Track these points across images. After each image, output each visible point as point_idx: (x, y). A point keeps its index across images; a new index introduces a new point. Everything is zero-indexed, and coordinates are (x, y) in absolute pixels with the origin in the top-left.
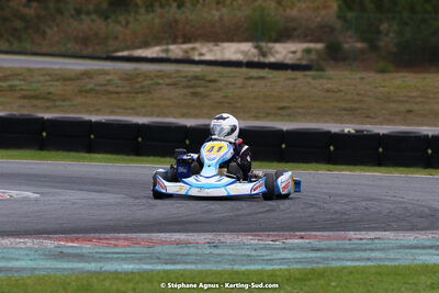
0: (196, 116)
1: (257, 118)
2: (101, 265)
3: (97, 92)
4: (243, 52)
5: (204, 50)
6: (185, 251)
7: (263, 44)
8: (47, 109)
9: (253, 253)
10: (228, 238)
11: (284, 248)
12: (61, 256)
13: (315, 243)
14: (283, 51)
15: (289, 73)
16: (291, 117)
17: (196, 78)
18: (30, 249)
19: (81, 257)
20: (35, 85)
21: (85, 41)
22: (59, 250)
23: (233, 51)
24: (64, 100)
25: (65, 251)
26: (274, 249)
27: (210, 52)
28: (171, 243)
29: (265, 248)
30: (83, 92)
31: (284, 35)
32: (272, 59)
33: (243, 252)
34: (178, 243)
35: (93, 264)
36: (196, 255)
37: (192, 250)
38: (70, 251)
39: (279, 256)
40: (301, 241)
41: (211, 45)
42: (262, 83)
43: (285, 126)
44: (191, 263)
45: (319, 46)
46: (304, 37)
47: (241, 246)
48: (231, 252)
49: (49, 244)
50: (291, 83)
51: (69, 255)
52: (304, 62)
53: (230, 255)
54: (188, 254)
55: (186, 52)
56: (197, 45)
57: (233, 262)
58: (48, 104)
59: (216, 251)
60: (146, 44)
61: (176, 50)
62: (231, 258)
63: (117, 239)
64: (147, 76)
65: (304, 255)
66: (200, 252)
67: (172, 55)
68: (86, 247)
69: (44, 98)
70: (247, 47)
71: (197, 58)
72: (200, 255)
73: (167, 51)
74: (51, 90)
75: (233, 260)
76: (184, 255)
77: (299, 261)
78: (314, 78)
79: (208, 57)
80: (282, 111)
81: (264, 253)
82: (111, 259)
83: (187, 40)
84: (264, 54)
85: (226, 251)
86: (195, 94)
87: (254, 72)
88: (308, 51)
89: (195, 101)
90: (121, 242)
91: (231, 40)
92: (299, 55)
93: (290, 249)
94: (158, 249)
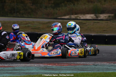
6: (86, 67)
9: (109, 67)
10: (99, 63)
12: (46, 69)
17: (80, 23)
18: (36, 67)
19: (53, 69)
20: (35, 25)
22: (46, 67)
25: (47, 67)
28: (81, 65)
30: (48, 27)
31: (103, 12)
33: (105, 67)
34: (84, 65)
36: (90, 68)
41: (83, 15)
42: (98, 24)
47: (104, 65)
48: (101, 67)
49: (42, 65)
51: (49, 68)
53: (101, 68)
54: (88, 68)
55: (76, 17)
56: (79, 15)
59: (96, 67)
60: (65, 15)
63: (64, 64)
66: (91, 67)
67: (72, 18)
68: (54, 66)
69: (38, 29)
71: (79, 18)
76: (86, 68)
79: (82, 18)
82: (63, 70)
83: (76, 14)
84: (97, 17)
85: (99, 67)
87: (96, 21)
88: (109, 16)
90: (65, 65)
94: (78, 66)
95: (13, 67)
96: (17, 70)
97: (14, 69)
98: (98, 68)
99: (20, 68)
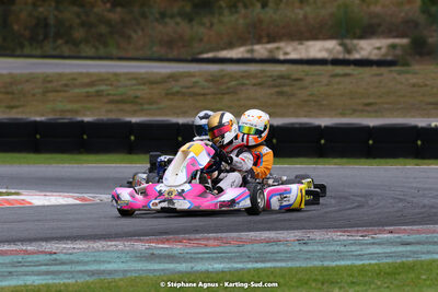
0: (282, 115)
1: (343, 115)
2: (192, 265)
3: (184, 94)
4: (328, 50)
5: (289, 49)
6: (276, 249)
7: (348, 41)
8: (134, 113)
9: (343, 249)
10: (317, 235)
11: (373, 244)
12: (152, 257)
13: (405, 237)
14: (367, 48)
15: (375, 70)
16: (378, 113)
17: (282, 77)
18: (122, 251)
19: (171, 258)
20: (122, 90)
21: (170, 44)
22: (150, 252)
23: (318, 49)
24: (151, 104)
25: (156, 252)
26: (364, 244)
27: (294, 51)
28: (261, 241)
29: (354, 243)
30: (169, 95)
31: (368, 31)
32: (357, 56)
33: (332, 248)
34: (268, 241)
35: (184, 265)
36: (287, 252)
37: (282, 248)
38: (161, 252)
39: (369, 251)
40: (389, 235)
41: (295, 44)
42: (347, 80)
43: (372, 122)
44: (281, 261)
45: (405, 41)
46: (389, 33)
47: (331, 242)
48: (321, 248)
49: (140, 246)
50: (376, 79)
51: (160, 256)
52: (389, 58)
53: (320, 251)
54: (278, 252)
55: (271, 51)
56: (282, 44)
57: (324, 258)
58: (135, 108)
59: (305, 248)
60: (230, 45)
61: (261, 50)
62: (320, 254)
63: (208, 239)
64: (232, 77)
65: (394, 249)
66: (289, 249)
67: (257, 56)
68: (177, 248)
69: (131, 102)
70: (332, 44)
71: (282, 57)
72: (290, 252)
73: (252, 51)
74: (139, 94)
75: (324, 257)
76: (274, 253)
77: (388, 255)
78: (400, 73)
79: (293, 56)
80: (369, 108)
81: (353, 248)
82: (202, 259)
83: (272, 39)
84: (349, 51)
85: (315, 248)
86: (281, 94)
87: (339, 70)
88: (393, 47)
89: (281, 100)
90: (211, 242)
91: (315, 38)
92: (383, 51)
93: (380, 244)
94: (248, 248)
95: (51, 253)
96: (63, 263)
97: (56, 260)
98: (309, 251)
99: (71, 257)
